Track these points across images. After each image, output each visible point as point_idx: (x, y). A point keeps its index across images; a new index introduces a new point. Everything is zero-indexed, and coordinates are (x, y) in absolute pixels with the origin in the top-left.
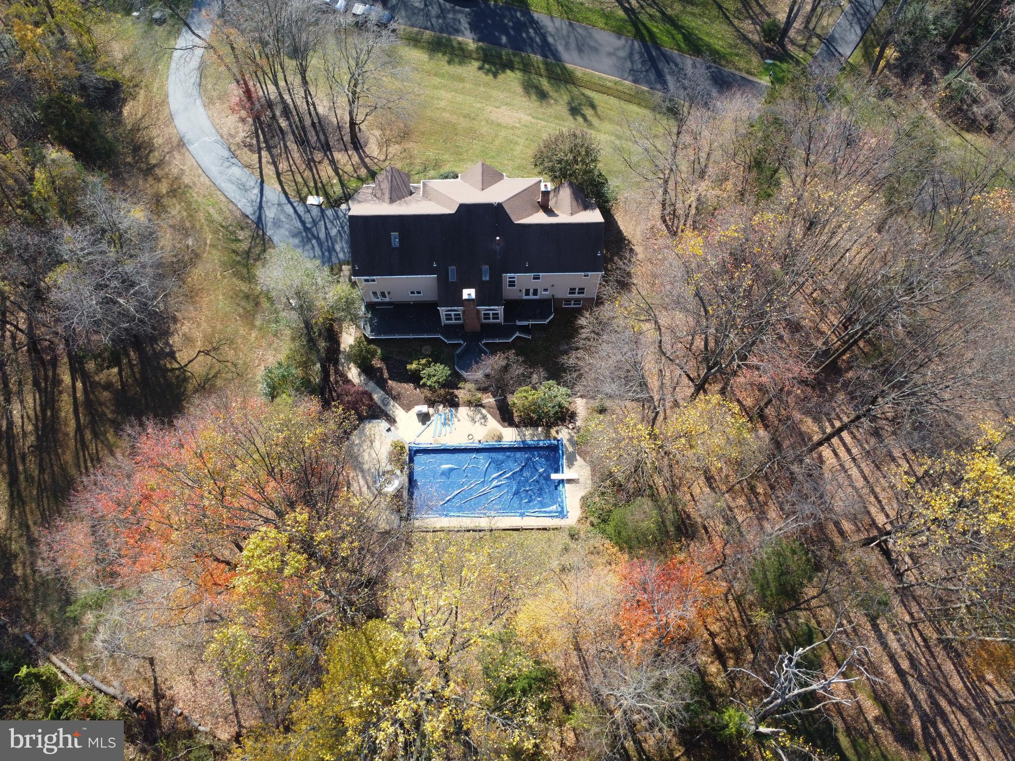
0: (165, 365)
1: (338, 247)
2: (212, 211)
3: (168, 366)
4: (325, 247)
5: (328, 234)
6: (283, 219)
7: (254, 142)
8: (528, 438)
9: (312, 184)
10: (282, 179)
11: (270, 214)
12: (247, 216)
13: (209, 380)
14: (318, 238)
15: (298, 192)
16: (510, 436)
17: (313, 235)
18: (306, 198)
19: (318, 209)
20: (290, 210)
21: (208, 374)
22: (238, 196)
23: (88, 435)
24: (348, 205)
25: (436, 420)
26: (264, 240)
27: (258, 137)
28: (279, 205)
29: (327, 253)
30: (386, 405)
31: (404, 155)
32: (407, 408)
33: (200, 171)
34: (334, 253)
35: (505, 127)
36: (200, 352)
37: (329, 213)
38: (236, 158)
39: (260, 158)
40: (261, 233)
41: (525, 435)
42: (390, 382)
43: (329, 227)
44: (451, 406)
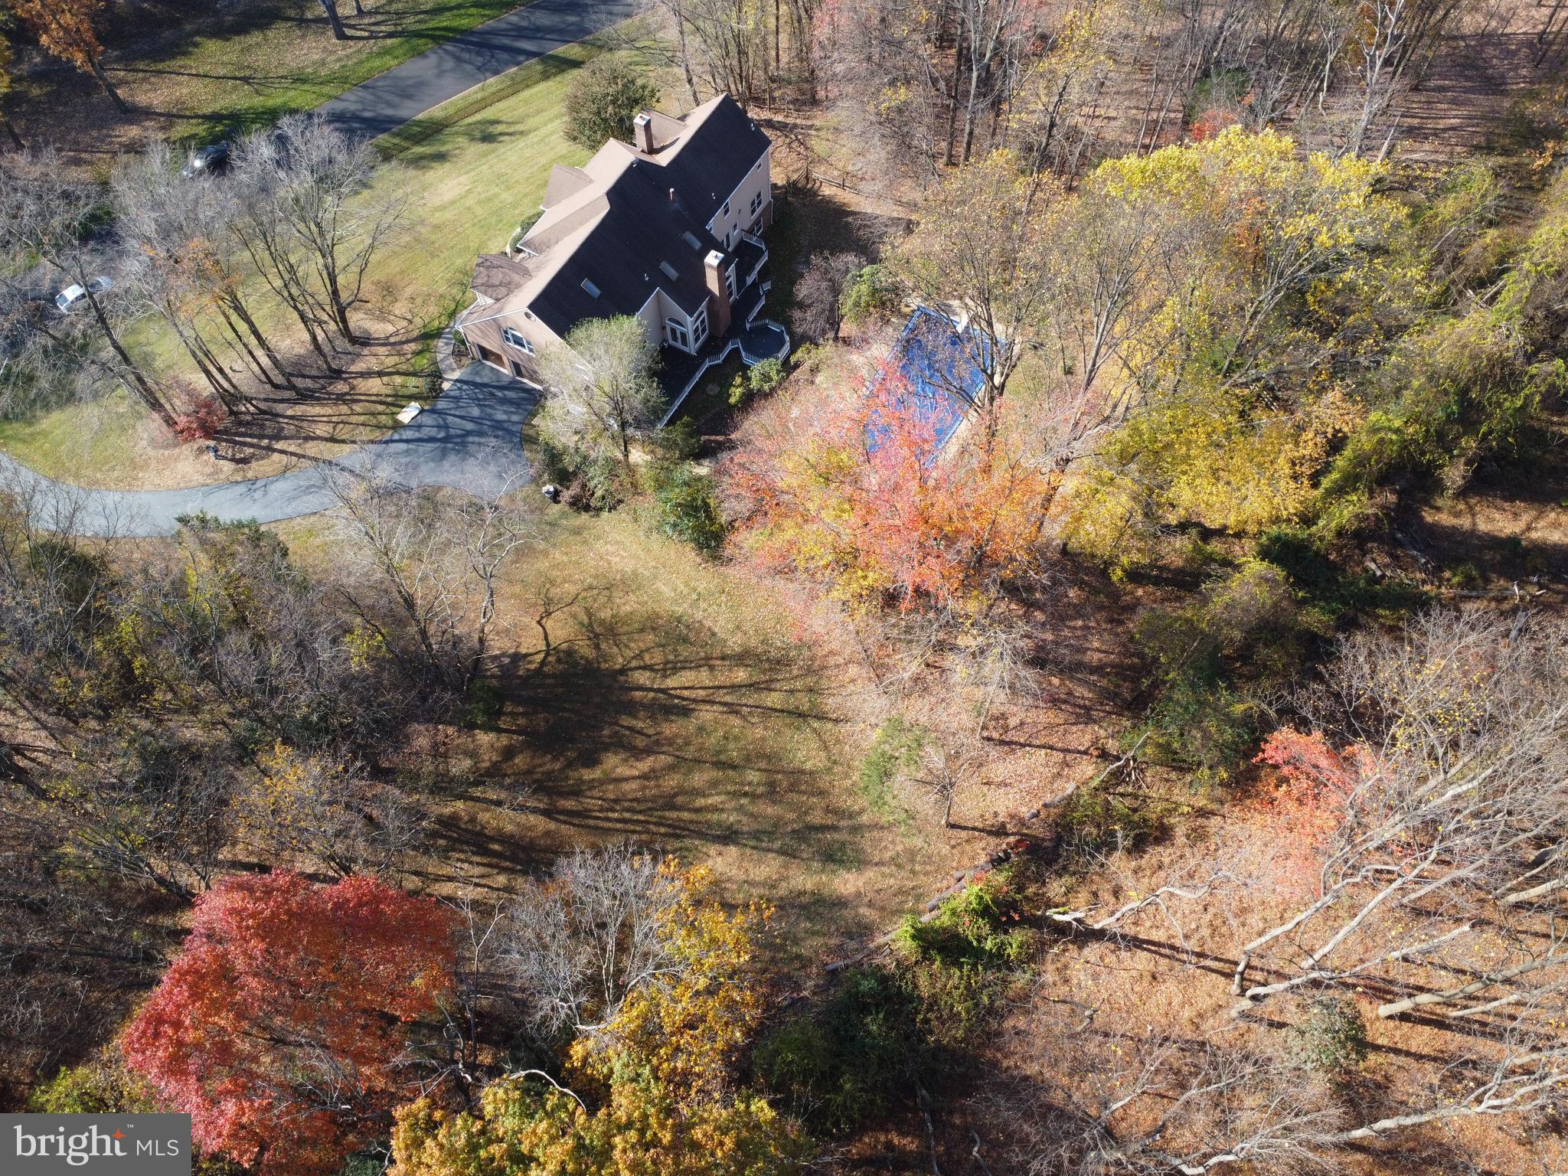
0: (528, 670)
1: (502, 417)
2: (318, 542)
3: (532, 667)
5: (472, 420)
7: (249, 450)
8: (897, 336)
9: (381, 408)
10: (343, 438)
13: (590, 624)
14: (469, 433)
16: (882, 350)
20: (403, 446)
21: (581, 623)
22: (323, 499)
23: (569, 804)
24: (448, 380)
27: (245, 444)
29: (500, 433)
31: (419, 301)
34: (506, 425)
35: (461, 198)
36: (539, 622)
37: (441, 405)
38: (257, 479)
39: (283, 452)
41: (891, 337)
42: (732, 437)
43: (463, 414)
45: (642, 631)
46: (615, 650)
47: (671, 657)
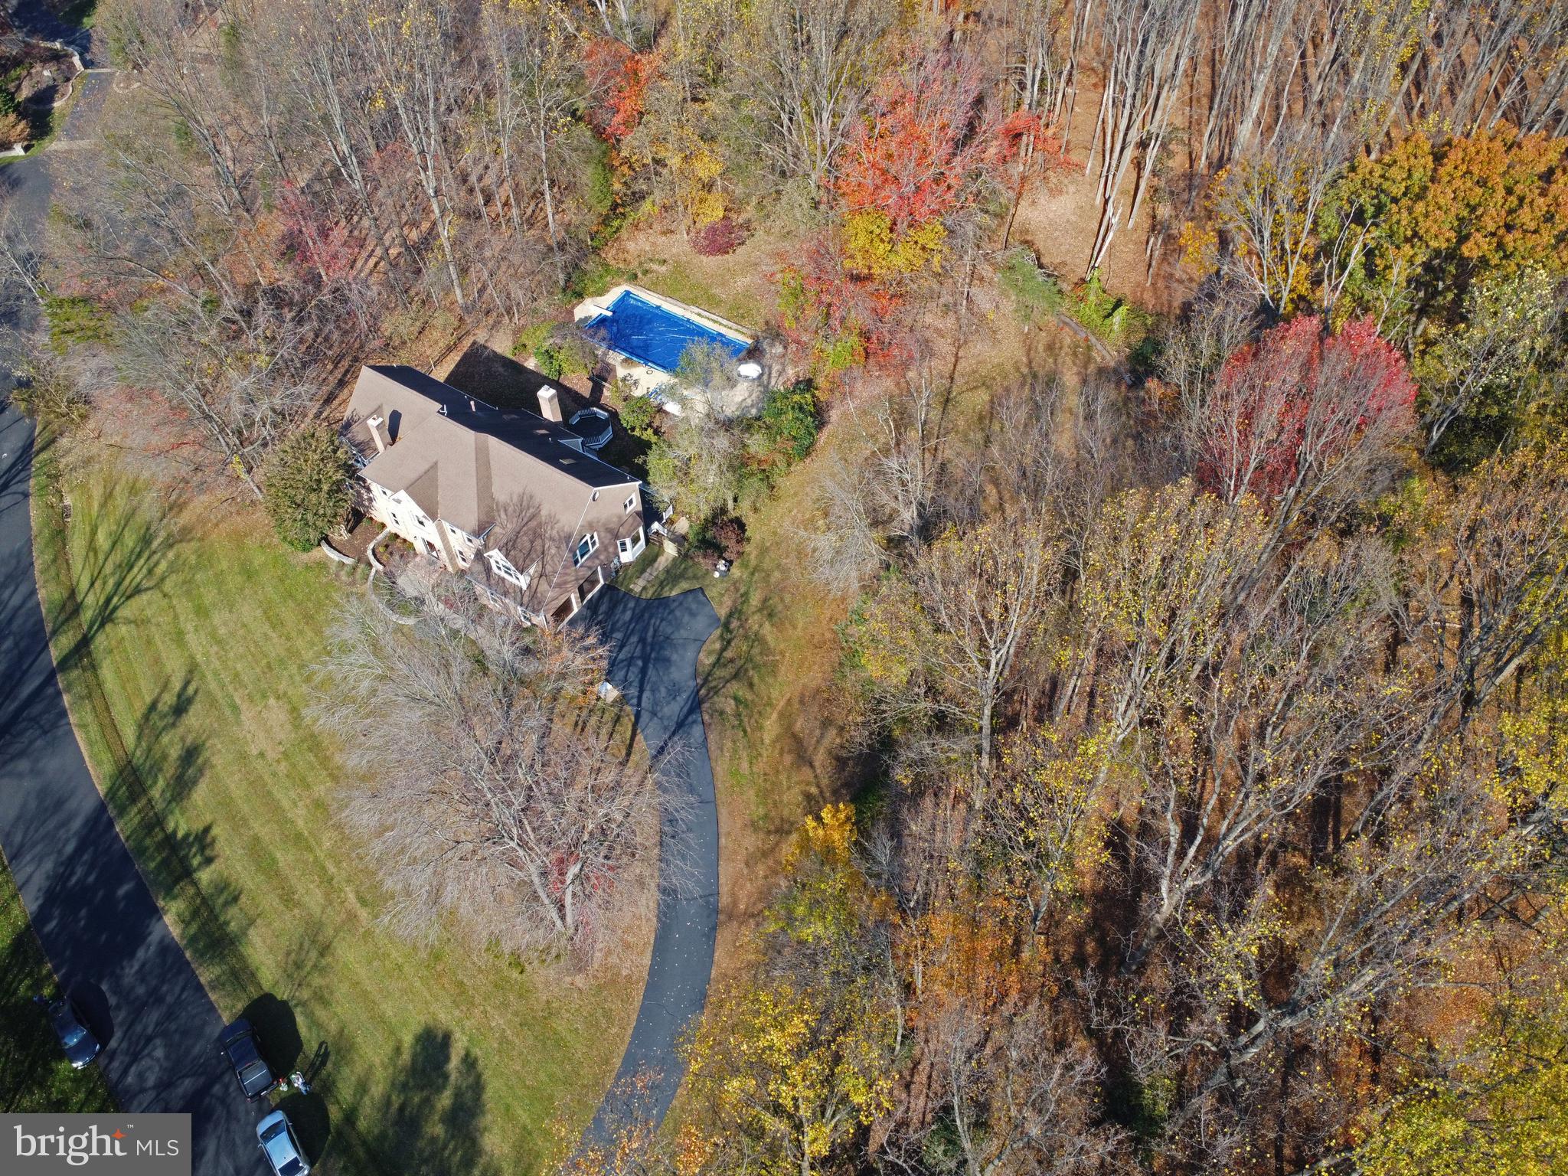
1: (628, 615)
2: (745, 765)
4: (642, 624)
6: (663, 690)
9: (593, 721)
11: (674, 709)
12: (705, 722)
15: (617, 720)
16: (616, 358)
17: (644, 648)
18: (615, 703)
19: (612, 678)
26: (705, 679)
28: (655, 713)
29: (646, 616)
33: (724, 839)
34: (638, 613)
40: (703, 692)
41: (604, 352)
44: (645, 401)
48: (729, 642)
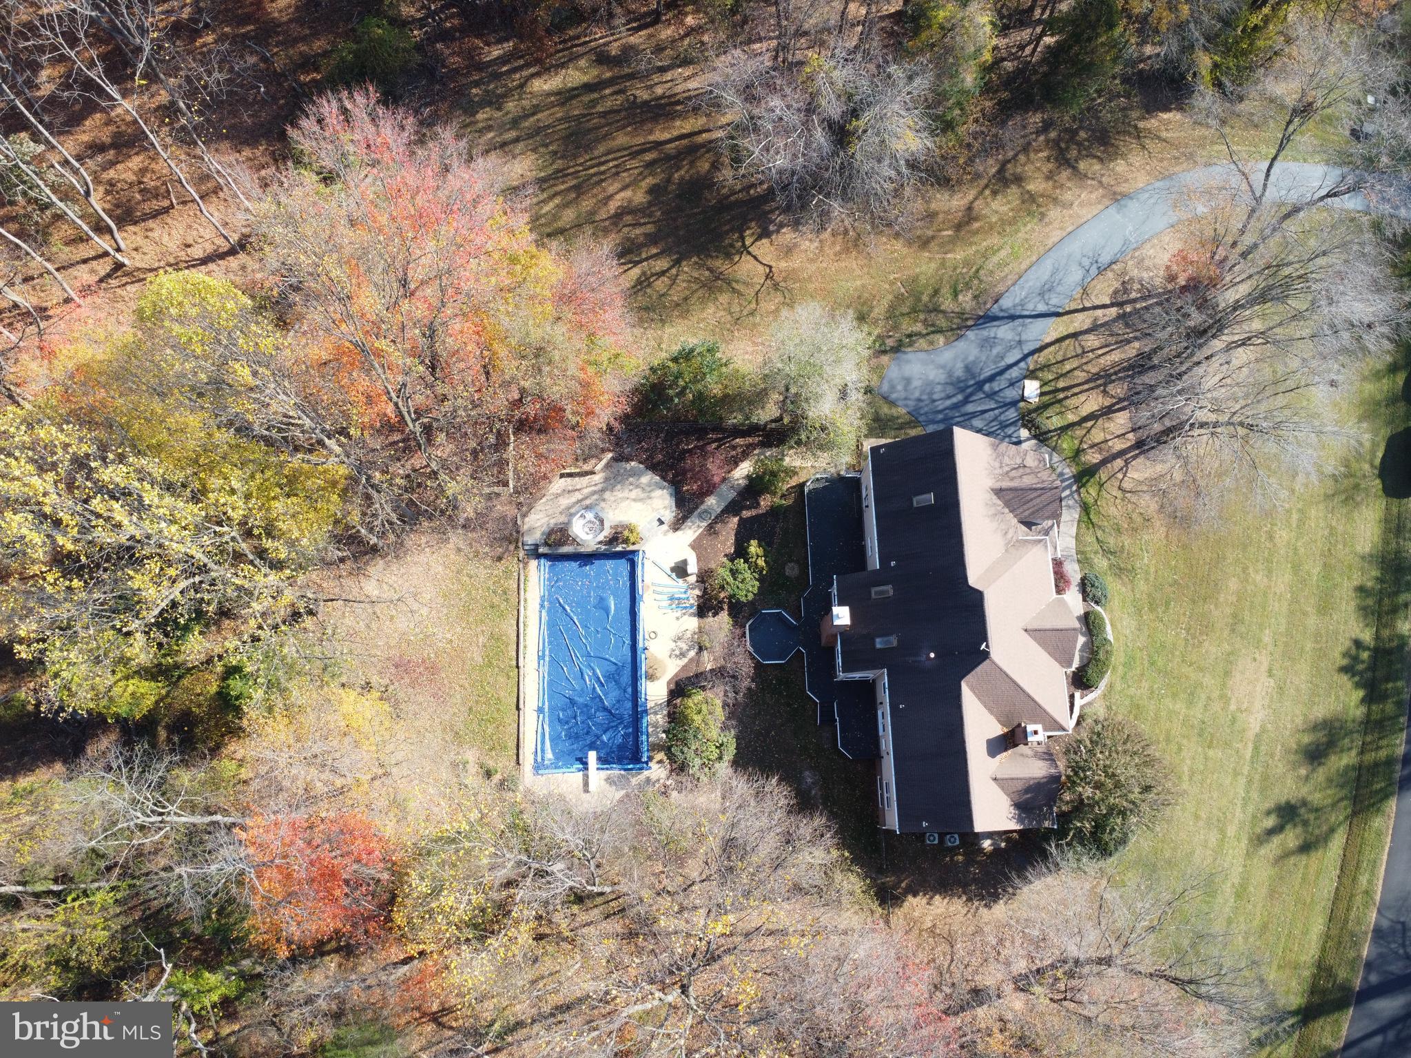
0: (749, 228)
2: (1003, 253)
3: (748, 232)
4: (951, 413)
6: (995, 351)
7: (1133, 295)
8: (651, 718)
9: (1061, 384)
10: (1067, 342)
11: (1004, 332)
12: (996, 301)
13: (729, 284)
14: (966, 401)
15: (1046, 367)
16: (655, 692)
17: (971, 394)
18: (1036, 378)
19: (1018, 397)
20: (1010, 359)
21: (737, 282)
22: (1031, 284)
24: (1028, 439)
25: (678, 586)
26: (959, 328)
27: (1143, 298)
28: (1020, 342)
29: (940, 416)
30: (700, 517)
31: (1138, 519)
32: (695, 546)
33: (1070, 229)
35: (1224, 685)
36: (770, 267)
37: (1012, 414)
38: (1100, 273)
39: (1104, 306)
40: (970, 323)
41: (656, 713)
42: (736, 520)
43: (986, 415)
44: (699, 607)
45: (686, 299)
46: (696, 274)
47: (648, 290)
48: (909, 336)
